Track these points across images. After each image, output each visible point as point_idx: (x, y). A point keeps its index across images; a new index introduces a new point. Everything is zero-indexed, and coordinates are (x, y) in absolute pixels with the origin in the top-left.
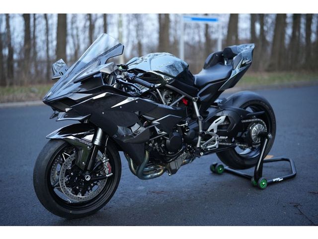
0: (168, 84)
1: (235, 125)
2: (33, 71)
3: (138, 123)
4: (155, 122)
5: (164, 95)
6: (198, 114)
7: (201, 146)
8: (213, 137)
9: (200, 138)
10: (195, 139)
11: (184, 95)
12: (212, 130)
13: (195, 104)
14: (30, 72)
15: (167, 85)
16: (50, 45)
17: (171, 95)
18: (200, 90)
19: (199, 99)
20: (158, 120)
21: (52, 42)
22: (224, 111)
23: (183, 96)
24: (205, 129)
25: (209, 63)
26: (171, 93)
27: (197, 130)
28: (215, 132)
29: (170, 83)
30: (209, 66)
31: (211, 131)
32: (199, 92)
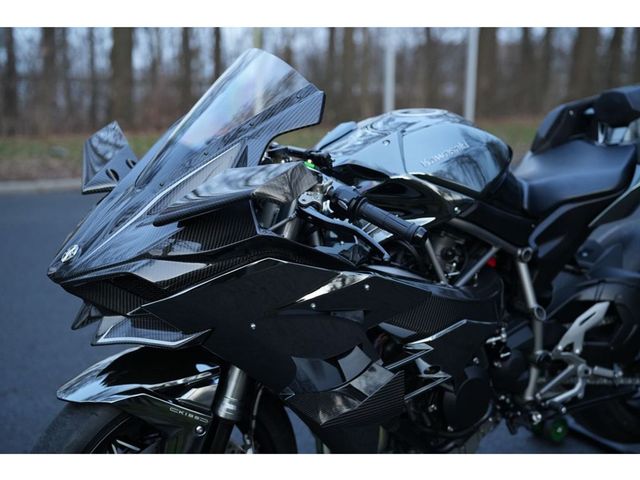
0: (458, 217)
1: (635, 328)
2: (61, 101)
3: (361, 347)
4: (420, 344)
5: (440, 247)
6: (532, 303)
7: (538, 395)
8: (570, 367)
9: (534, 372)
10: (520, 379)
11: (496, 245)
12: (570, 348)
13: (523, 268)
14: (54, 105)
15: (455, 220)
16: (98, 48)
17: (458, 246)
18: (537, 225)
19: (536, 252)
20: (430, 339)
21: (102, 40)
22: (601, 287)
23: (494, 250)
24: (550, 344)
25: (548, 136)
26: (461, 242)
27: (527, 348)
28: (578, 351)
29: (463, 215)
30: (548, 143)
31: (565, 350)
32: (533, 230)
